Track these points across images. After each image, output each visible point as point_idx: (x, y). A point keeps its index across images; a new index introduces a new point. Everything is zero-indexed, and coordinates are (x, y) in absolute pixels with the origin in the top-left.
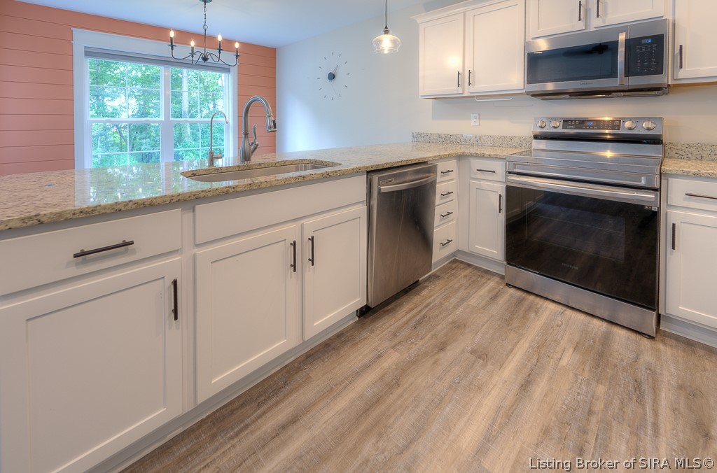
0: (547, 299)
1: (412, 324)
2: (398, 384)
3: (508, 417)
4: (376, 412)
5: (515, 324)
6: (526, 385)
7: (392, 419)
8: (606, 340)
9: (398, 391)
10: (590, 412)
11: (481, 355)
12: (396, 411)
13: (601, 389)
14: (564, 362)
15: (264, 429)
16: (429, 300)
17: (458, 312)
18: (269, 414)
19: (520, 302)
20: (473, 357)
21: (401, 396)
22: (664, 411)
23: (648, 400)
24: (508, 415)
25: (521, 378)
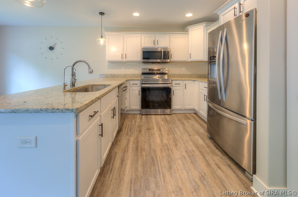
0: (151, 115)
1: (129, 131)
2: (138, 142)
3: (162, 135)
4: (139, 148)
5: (150, 121)
6: (160, 130)
7: (144, 147)
8: (165, 118)
9: (140, 143)
10: (171, 129)
11: (149, 129)
12: (143, 146)
13: (170, 125)
14: (162, 124)
15: (117, 166)
16: (128, 125)
17: (137, 124)
18: (115, 164)
19: (147, 117)
20: (148, 130)
21: (141, 143)
22: (179, 124)
23: (176, 123)
24: (161, 135)
25: (158, 129)
